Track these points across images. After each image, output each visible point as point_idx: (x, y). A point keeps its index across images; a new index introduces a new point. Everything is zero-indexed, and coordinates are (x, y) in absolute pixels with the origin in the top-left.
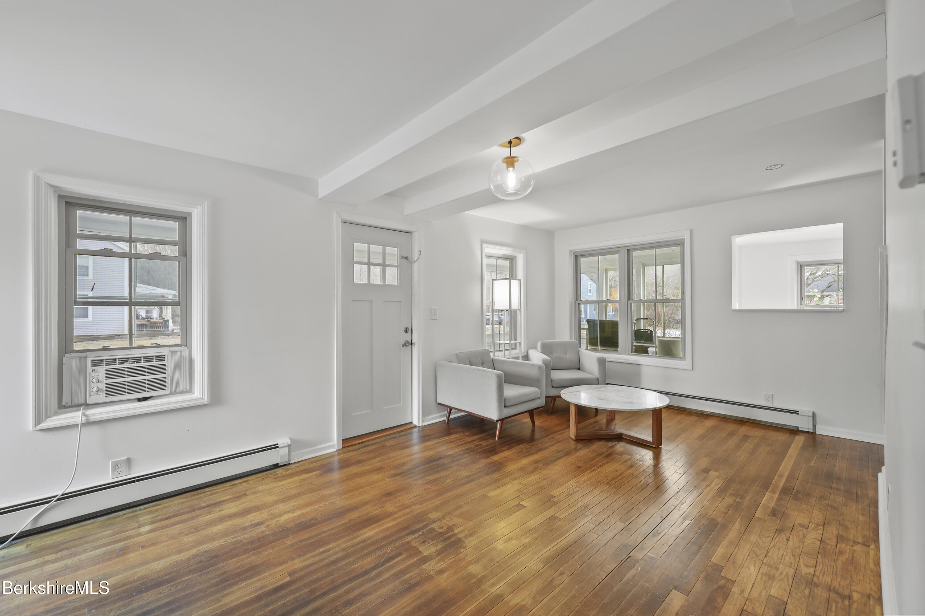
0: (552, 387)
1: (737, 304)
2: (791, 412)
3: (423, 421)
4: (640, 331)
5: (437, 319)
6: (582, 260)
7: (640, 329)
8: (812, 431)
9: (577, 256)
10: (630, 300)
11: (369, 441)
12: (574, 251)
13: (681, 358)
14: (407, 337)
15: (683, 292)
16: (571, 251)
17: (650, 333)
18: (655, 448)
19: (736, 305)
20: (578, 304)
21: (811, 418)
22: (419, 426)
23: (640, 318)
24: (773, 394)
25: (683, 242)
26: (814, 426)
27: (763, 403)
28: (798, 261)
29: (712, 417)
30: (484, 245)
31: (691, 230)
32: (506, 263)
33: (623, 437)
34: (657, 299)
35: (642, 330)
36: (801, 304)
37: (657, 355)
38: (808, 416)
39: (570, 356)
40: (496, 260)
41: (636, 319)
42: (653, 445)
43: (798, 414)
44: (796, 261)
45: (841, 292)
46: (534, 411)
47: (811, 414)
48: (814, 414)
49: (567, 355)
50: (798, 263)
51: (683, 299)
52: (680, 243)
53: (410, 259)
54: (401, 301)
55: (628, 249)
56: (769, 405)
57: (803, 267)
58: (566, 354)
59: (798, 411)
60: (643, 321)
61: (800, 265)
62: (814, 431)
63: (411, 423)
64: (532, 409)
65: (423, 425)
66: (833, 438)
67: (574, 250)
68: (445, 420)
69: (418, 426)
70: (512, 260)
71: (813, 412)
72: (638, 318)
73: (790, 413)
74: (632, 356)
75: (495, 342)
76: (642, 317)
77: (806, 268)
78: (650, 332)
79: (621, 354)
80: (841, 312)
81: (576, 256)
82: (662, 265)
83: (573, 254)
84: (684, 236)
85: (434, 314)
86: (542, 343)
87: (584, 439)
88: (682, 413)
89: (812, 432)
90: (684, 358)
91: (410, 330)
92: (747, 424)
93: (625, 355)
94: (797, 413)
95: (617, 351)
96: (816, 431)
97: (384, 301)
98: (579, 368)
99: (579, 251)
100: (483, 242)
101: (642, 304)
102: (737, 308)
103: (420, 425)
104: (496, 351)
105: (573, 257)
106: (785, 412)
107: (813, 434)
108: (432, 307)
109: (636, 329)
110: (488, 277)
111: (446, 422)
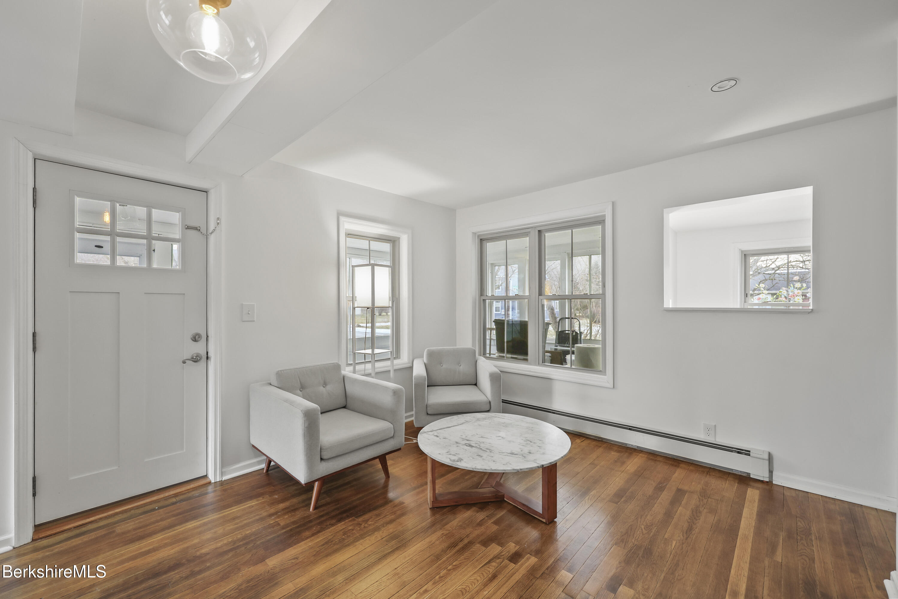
0: (427, 414)
1: (671, 300)
2: (740, 451)
3: (222, 474)
4: (565, 332)
5: (254, 321)
6: (490, 247)
7: (565, 330)
8: (767, 480)
9: (482, 241)
10: (541, 295)
11: (101, 519)
12: (478, 234)
13: (601, 371)
14: (199, 348)
15: (604, 286)
16: (474, 234)
17: (575, 335)
18: (545, 523)
19: (669, 303)
20: (483, 300)
21: (767, 462)
22: (215, 482)
23: (565, 317)
24: (715, 425)
25: (604, 219)
26: (771, 472)
27: (701, 436)
28: (742, 250)
29: (638, 452)
30: (342, 219)
31: (613, 203)
32: (386, 247)
33: (505, 499)
34: (573, 294)
35: (567, 332)
36: (745, 302)
37: (573, 367)
38: (763, 459)
39: (464, 368)
40: (369, 241)
41: (560, 318)
42: (542, 518)
43: (749, 455)
44: (740, 249)
45: (791, 287)
46: (387, 456)
47: (766, 457)
48: (770, 455)
49: (461, 367)
50: (742, 251)
51: (604, 294)
52: (600, 221)
53: (203, 230)
54: (184, 294)
55: (539, 230)
56: (710, 440)
57: (747, 258)
58: (460, 365)
59: (750, 452)
60: (568, 321)
61: (745, 255)
62: (771, 480)
63: (206, 476)
64: (388, 452)
65: (223, 480)
66: (797, 492)
67: (479, 232)
68: (264, 469)
69: (213, 481)
70: (394, 242)
71: (769, 453)
72: (562, 317)
73: (739, 453)
74: (543, 367)
75: (356, 352)
76: (567, 317)
77: (750, 258)
78: (575, 333)
79: (531, 365)
80: (809, 313)
81: (481, 239)
82: (589, 255)
83: (478, 237)
84: (605, 212)
85: (249, 314)
86: (428, 350)
87: (447, 505)
88: (600, 447)
89: (767, 482)
90: (603, 372)
91: (204, 337)
92: (682, 465)
93: (536, 365)
94: (747, 453)
95: (527, 360)
96: (772, 480)
97: (145, 293)
98: (475, 383)
99: (485, 234)
100: (339, 214)
101: (566, 300)
102: (671, 307)
103: (218, 480)
104: (356, 363)
105: (477, 241)
106: (732, 451)
107: (770, 483)
108: (244, 303)
109: (560, 330)
110: (348, 262)
111: (264, 472)
